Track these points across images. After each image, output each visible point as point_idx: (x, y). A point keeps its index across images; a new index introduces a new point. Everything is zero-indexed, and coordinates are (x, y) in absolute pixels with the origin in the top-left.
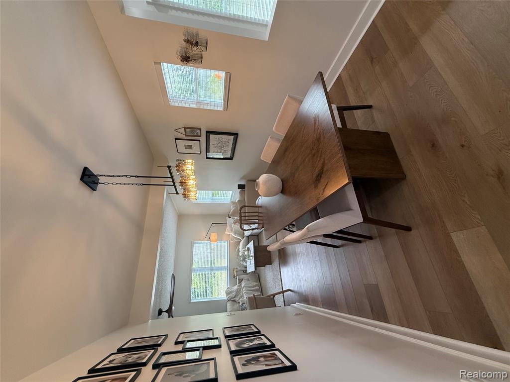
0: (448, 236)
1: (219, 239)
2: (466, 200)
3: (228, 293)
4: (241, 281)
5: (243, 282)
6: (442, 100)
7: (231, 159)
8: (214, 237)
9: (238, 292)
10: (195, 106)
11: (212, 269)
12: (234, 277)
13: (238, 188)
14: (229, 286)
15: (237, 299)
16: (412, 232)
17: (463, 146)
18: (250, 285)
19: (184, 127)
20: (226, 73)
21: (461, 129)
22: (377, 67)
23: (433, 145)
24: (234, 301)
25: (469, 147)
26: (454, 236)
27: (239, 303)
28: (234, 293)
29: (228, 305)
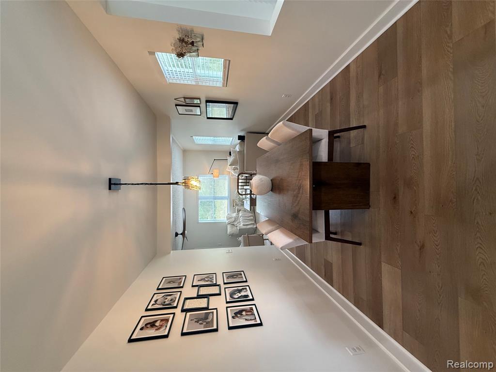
0: (380, 263)
1: (221, 173)
2: (398, 248)
3: (228, 218)
4: (239, 211)
5: (240, 212)
6: (414, 166)
7: (231, 119)
8: (216, 173)
9: (236, 219)
10: (194, 83)
11: (215, 198)
12: (234, 206)
13: (239, 139)
14: (229, 213)
15: (235, 223)
16: (361, 246)
17: (411, 212)
18: (246, 216)
19: (184, 98)
20: (225, 60)
21: (416, 200)
22: (381, 87)
23: (395, 198)
24: (233, 225)
25: (415, 217)
26: (383, 264)
27: (237, 227)
28: (233, 219)
29: (228, 227)
